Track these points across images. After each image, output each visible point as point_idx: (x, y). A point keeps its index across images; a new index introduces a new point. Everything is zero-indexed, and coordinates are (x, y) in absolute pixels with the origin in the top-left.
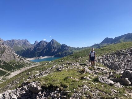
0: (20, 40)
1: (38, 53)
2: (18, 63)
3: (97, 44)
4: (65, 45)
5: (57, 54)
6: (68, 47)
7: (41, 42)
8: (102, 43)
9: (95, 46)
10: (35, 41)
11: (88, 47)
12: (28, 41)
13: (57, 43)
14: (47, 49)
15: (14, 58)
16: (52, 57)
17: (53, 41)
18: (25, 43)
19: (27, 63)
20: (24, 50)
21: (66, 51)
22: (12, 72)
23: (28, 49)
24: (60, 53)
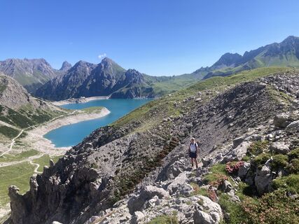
0: (27, 60)
1: (74, 89)
2: (38, 111)
3: (205, 67)
4: (134, 70)
5: (118, 91)
6: (142, 76)
7: (78, 64)
8: (217, 64)
9: (200, 73)
10: (64, 63)
11: (186, 74)
12: (46, 63)
13: (115, 66)
14: (94, 80)
15: (28, 100)
16: (107, 98)
17: (105, 62)
18: (40, 67)
19: (57, 112)
20: (39, 84)
21: (136, 85)
22: (29, 130)
23: (50, 82)
24: (124, 90)
